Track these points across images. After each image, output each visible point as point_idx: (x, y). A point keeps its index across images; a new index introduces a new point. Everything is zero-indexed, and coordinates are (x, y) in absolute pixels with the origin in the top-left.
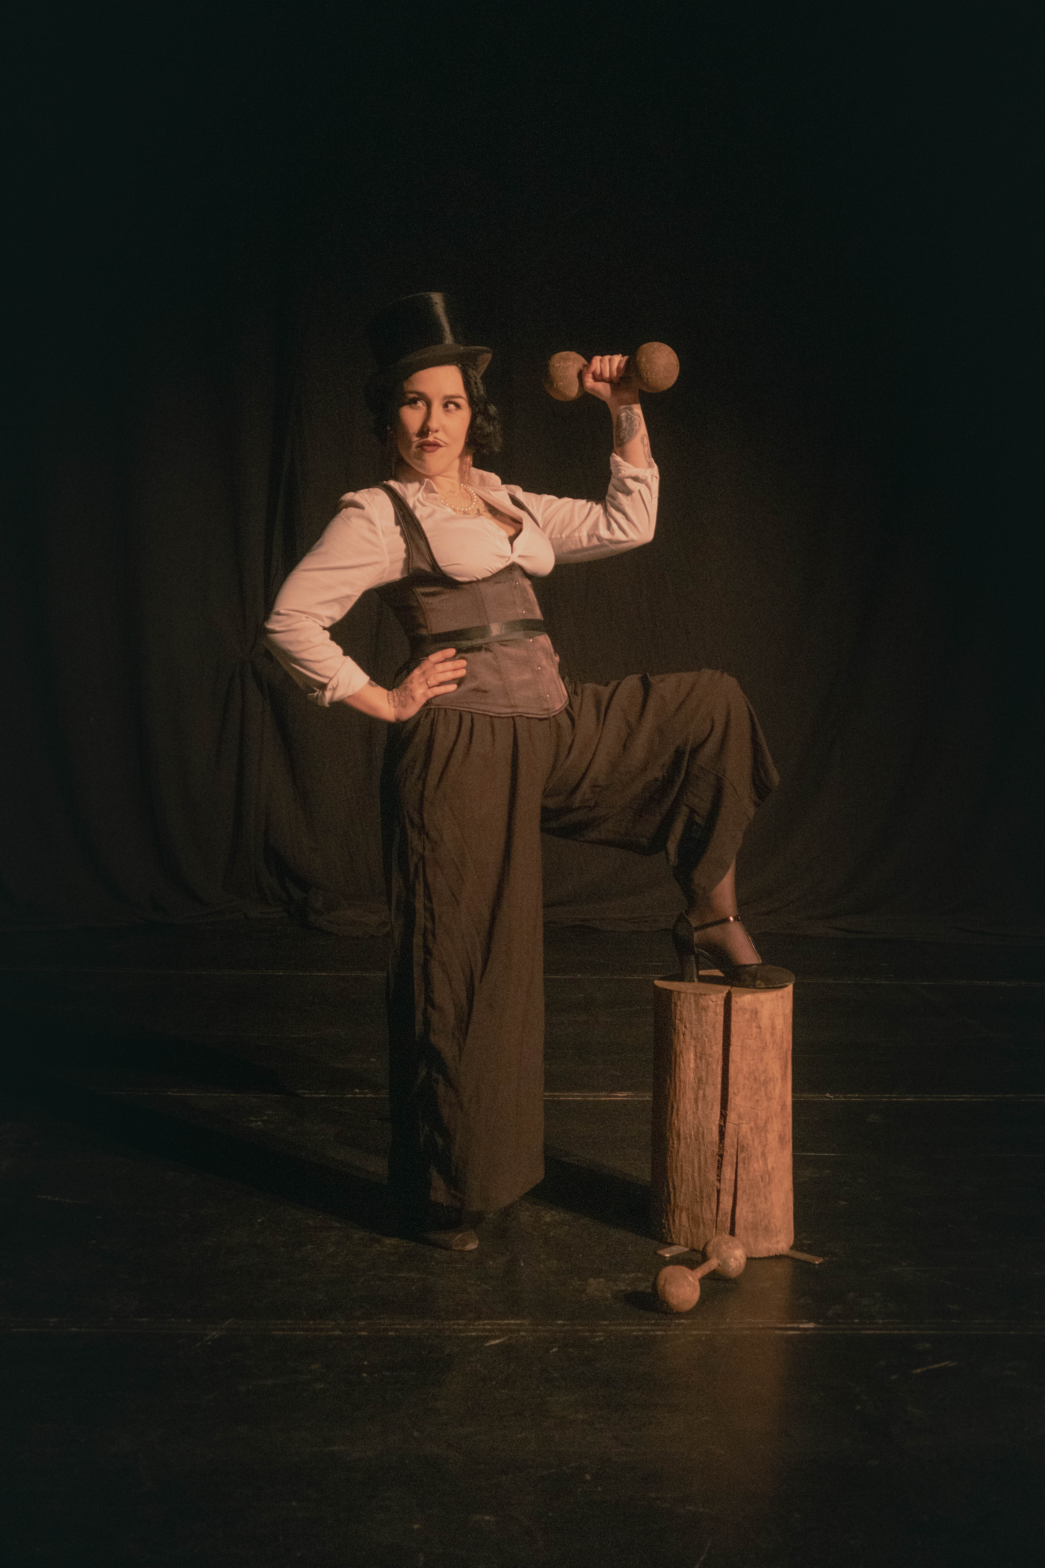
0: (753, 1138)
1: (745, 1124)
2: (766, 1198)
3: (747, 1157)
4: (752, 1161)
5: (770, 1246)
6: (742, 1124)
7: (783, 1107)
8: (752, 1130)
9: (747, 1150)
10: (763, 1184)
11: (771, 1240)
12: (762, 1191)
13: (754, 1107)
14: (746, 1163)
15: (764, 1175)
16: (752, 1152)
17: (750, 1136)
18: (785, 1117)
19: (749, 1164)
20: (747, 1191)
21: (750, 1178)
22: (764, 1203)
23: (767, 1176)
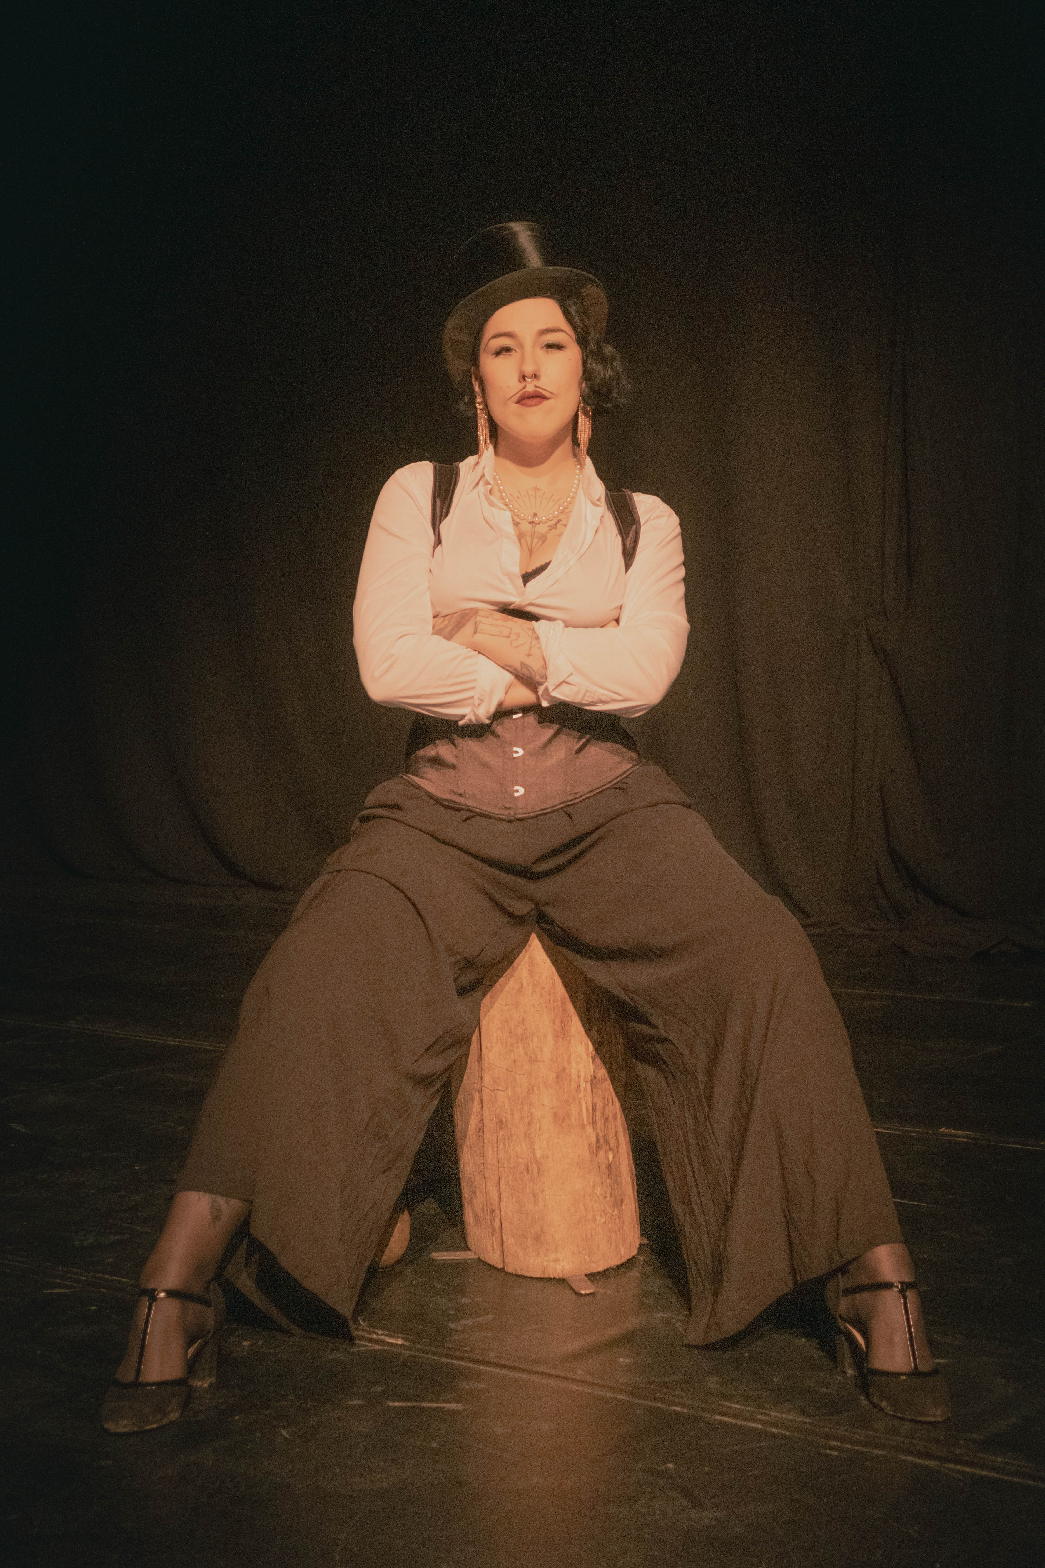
0: (511, 1110)
1: (501, 1090)
2: (535, 1195)
3: (507, 1137)
4: (513, 1143)
5: (545, 1264)
6: (497, 1090)
7: (561, 1075)
8: (510, 1099)
9: (506, 1126)
10: (529, 1176)
11: (546, 1256)
12: (528, 1185)
13: (510, 1069)
14: (507, 1145)
15: (529, 1163)
16: (512, 1130)
17: (509, 1109)
18: (566, 1090)
19: (510, 1146)
20: (510, 1182)
21: (512, 1165)
22: (533, 1203)
23: (534, 1165)
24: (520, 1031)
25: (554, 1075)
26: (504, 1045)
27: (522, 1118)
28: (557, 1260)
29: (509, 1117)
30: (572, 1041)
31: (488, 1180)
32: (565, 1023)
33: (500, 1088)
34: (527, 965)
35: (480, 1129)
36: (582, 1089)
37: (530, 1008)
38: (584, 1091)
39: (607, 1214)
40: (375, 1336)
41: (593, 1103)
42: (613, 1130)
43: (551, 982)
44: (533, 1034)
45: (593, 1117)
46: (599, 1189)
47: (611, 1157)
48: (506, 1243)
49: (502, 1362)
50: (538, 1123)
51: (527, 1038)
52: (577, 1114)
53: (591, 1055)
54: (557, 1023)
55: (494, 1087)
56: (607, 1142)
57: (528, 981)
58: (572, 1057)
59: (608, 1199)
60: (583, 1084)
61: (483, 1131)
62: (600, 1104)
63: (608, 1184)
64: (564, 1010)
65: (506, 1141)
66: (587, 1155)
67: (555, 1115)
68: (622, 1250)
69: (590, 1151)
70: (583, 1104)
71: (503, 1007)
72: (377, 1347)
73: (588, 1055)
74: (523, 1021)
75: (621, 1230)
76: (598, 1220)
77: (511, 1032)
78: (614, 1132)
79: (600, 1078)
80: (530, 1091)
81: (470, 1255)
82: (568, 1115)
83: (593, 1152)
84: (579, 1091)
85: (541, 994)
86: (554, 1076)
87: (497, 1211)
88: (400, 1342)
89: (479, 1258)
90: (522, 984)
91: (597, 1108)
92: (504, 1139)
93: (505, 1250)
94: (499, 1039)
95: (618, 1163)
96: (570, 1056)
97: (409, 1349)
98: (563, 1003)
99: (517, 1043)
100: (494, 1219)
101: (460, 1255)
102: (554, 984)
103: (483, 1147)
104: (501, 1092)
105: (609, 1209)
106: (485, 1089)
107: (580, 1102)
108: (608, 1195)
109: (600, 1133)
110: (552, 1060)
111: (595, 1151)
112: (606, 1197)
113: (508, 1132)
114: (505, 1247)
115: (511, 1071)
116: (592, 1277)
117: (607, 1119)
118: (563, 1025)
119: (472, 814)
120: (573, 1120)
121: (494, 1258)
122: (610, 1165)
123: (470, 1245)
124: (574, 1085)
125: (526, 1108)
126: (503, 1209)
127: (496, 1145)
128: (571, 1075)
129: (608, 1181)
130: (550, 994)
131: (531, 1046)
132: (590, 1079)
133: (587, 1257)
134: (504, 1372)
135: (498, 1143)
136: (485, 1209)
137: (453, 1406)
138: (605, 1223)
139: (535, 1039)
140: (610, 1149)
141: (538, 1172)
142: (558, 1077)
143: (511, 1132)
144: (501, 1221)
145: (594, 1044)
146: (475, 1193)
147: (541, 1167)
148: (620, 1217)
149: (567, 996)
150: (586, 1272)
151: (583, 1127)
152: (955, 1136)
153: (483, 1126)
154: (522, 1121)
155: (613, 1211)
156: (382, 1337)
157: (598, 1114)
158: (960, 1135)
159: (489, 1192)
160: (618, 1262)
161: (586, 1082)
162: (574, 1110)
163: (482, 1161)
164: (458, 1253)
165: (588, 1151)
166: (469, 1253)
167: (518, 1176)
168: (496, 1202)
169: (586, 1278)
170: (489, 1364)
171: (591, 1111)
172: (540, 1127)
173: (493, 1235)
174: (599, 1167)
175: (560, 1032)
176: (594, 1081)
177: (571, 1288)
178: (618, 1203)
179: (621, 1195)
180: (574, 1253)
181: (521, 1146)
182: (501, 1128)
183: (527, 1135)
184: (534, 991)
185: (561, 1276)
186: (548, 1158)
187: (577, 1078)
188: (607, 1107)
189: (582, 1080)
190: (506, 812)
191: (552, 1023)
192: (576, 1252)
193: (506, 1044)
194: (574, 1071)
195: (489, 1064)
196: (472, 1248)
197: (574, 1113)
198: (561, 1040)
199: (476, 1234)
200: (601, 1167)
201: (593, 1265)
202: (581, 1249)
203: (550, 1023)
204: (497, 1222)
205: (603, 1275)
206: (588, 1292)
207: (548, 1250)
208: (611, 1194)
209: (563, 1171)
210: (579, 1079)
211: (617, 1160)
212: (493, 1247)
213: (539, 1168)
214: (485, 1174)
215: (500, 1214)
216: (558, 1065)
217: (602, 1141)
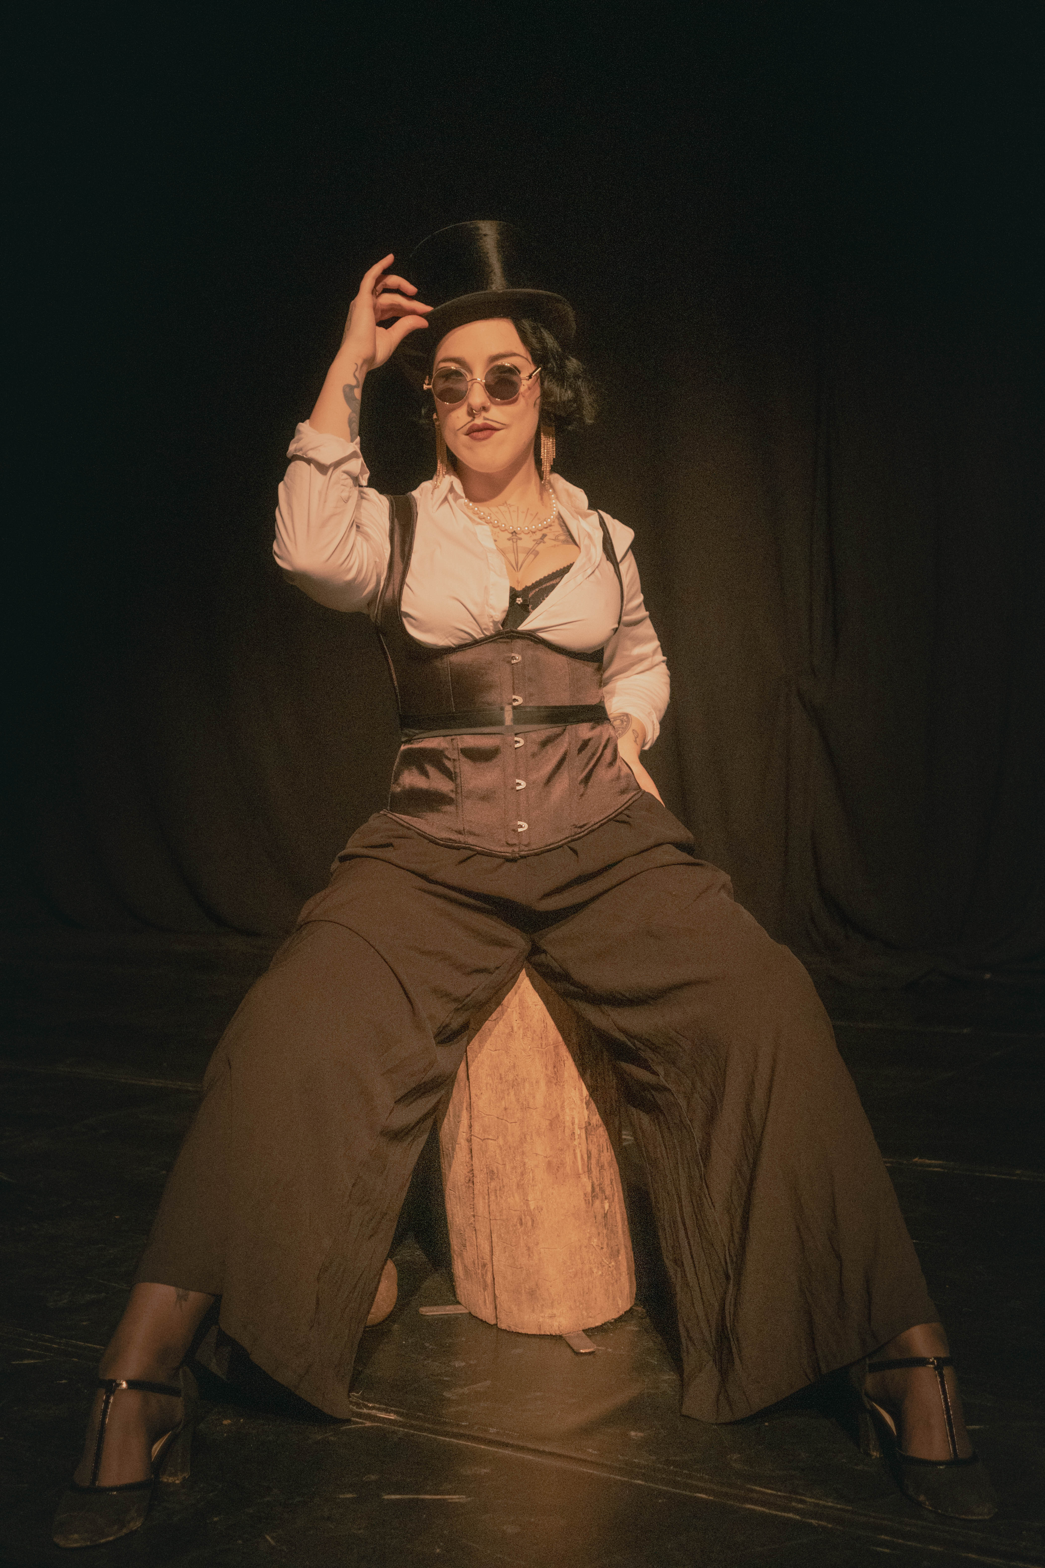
0: (503, 1160)
1: (491, 1139)
2: (529, 1249)
3: (498, 1187)
4: (505, 1194)
5: (541, 1320)
6: (488, 1139)
7: (555, 1122)
8: (501, 1149)
9: (497, 1177)
10: (523, 1228)
11: (542, 1312)
12: (522, 1238)
13: (501, 1117)
14: (498, 1196)
15: (523, 1216)
16: (504, 1181)
17: (500, 1158)
18: (560, 1138)
19: (502, 1198)
20: (503, 1235)
21: (505, 1217)
22: (527, 1257)
23: (528, 1217)
24: (511, 1077)
25: (548, 1122)
26: (494, 1092)
27: (514, 1168)
28: (552, 1316)
29: (500, 1167)
30: (566, 1086)
31: (478, 1233)
32: (558, 1068)
33: (490, 1137)
34: (517, 1008)
35: (470, 1180)
36: (577, 1137)
37: (521, 1053)
38: (578, 1138)
39: (604, 1266)
40: (365, 1411)
41: (588, 1150)
42: (608, 1178)
43: (543, 1025)
44: (524, 1080)
45: (588, 1166)
46: (595, 1240)
47: (607, 1206)
48: (499, 1299)
49: (505, 1440)
50: (531, 1173)
51: (518, 1084)
52: (571, 1162)
53: (584, 1100)
54: (550, 1068)
55: (484, 1136)
56: (603, 1191)
57: (519, 1025)
58: (566, 1103)
59: (605, 1250)
60: (577, 1131)
61: (473, 1182)
62: (594, 1152)
63: (605, 1235)
64: (557, 1054)
65: (498, 1192)
66: (583, 1205)
67: (549, 1164)
68: (620, 1302)
69: (585, 1200)
70: (578, 1151)
71: (492, 1052)
72: (368, 1424)
73: (582, 1100)
74: (514, 1067)
75: (618, 1282)
76: (594, 1272)
77: (501, 1078)
78: (609, 1180)
79: (595, 1124)
80: (523, 1139)
81: (460, 1310)
82: (563, 1164)
83: (589, 1202)
84: (573, 1138)
85: (533, 1039)
86: (547, 1124)
87: (489, 1266)
88: (392, 1417)
89: (470, 1313)
90: (512, 1028)
91: (592, 1156)
92: (496, 1190)
93: (498, 1306)
94: (488, 1086)
95: (614, 1212)
96: (564, 1102)
97: (404, 1425)
98: (556, 1047)
99: (508, 1090)
100: (486, 1273)
101: (449, 1310)
102: (546, 1027)
103: (473, 1198)
104: (492, 1141)
105: (605, 1261)
106: (475, 1138)
107: (574, 1150)
108: (605, 1246)
109: (595, 1181)
110: (545, 1106)
111: (591, 1201)
112: (602, 1248)
113: (500, 1183)
114: (497, 1302)
115: (502, 1119)
116: (590, 1332)
117: (602, 1167)
118: (555, 1069)
119: (471, 853)
120: (568, 1168)
121: (486, 1313)
122: (606, 1215)
123: (459, 1299)
124: (568, 1132)
125: (518, 1158)
126: (495, 1263)
127: (487, 1197)
128: (564, 1122)
129: (605, 1231)
130: (541, 1038)
131: (523, 1092)
132: (584, 1126)
133: (584, 1312)
134: (507, 1452)
135: (489, 1195)
136: (476, 1262)
137: (455, 1498)
138: (601, 1275)
139: (527, 1085)
140: (606, 1198)
141: (532, 1225)
142: (551, 1124)
143: (502, 1183)
144: (493, 1276)
145: (588, 1089)
146: (465, 1246)
147: (535, 1220)
148: (617, 1268)
149: (560, 1038)
150: (583, 1328)
151: (578, 1176)
152: (929, 1166)
153: (473, 1176)
154: (514, 1171)
155: (610, 1263)
156: (374, 1412)
157: (593, 1161)
158: (934, 1164)
159: (480, 1245)
160: (615, 1315)
161: (580, 1128)
162: (568, 1159)
163: (472, 1213)
164: (448, 1308)
165: (583, 1201)
166: (459, 1307)
167: (511, 1229)
168: (487, 1257)
169: (584, 1335)
170: (490, 1442)
171: (586, 1159)
172: (533, 1177)
173: (485, 1289)
174: (595, 1218)
175: (553, 1077)
176: (588, 1128)
177: (569, 1346)
178: (614, 1254)
179: (617, 1245)
180: (571, 1308)
181: (514, 1197)
182: (492, 1179)
183: (519, 1186)
184: (525, 1035)
185: (558, 1333)
186: (542, 1210)
187: (571, 1125)
188: (602, 1154)
189: (576, 1127)
190: (510, 850)
191: (544, 1069)
192: (573, 1307)
193: (496, 1091)
194: (568, 1118)
195: (478, 1111)
196: (463, 1302)
197: (568, 1162)
198: (554, 1086)
199: (466, 1287)
200: (597, 1217)
201: (590, 1319)
202: (578, 1304)
203: (543, 1068)
204: (489, 1277)
205: (602, 1329)
206: (587, 1351)
207: (543, 1305)
208: (607, 1244)
209: (559, 1222)
210: (573, 1125)
211: (613, 1209)
212: (485, 1301)
213: (533, 1221)
214: (476, 1227)
215: (493, 1268)
216: (551, 1112)
217: (597, 1189)
